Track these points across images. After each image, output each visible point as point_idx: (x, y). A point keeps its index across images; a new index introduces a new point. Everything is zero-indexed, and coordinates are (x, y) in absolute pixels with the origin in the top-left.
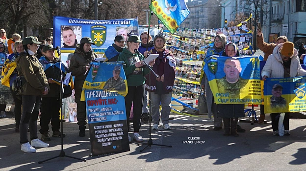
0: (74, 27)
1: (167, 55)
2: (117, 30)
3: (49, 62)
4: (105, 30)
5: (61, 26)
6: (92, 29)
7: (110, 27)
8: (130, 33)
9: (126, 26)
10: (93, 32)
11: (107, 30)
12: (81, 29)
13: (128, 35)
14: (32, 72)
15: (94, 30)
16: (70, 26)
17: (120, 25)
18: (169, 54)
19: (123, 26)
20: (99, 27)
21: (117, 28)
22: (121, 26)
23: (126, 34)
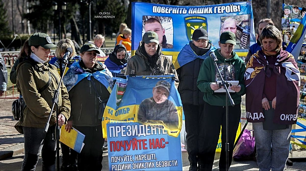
0: (162, 18)
1: (283, 61)
2: (222, 21)
3: (84, 71)
4: (206, 22)
5: (144, 16)
6: (186, 22)
7: (212, 18)
8: (240, 25)
9: (235, 14)
10: (189, 25)
11: (208, 21)
12: (171, 20)
13: (239, 28)
14: (33, 90)
15: (190, 23)
16: (156, 17)
17: (225, 14)
18: (287, 59)
19: (231, 14)
20: (196, 19)
21: (222, 18)
22: (227, 15)
23: (234, 27)
